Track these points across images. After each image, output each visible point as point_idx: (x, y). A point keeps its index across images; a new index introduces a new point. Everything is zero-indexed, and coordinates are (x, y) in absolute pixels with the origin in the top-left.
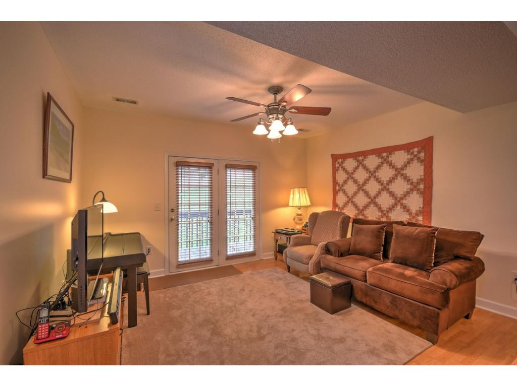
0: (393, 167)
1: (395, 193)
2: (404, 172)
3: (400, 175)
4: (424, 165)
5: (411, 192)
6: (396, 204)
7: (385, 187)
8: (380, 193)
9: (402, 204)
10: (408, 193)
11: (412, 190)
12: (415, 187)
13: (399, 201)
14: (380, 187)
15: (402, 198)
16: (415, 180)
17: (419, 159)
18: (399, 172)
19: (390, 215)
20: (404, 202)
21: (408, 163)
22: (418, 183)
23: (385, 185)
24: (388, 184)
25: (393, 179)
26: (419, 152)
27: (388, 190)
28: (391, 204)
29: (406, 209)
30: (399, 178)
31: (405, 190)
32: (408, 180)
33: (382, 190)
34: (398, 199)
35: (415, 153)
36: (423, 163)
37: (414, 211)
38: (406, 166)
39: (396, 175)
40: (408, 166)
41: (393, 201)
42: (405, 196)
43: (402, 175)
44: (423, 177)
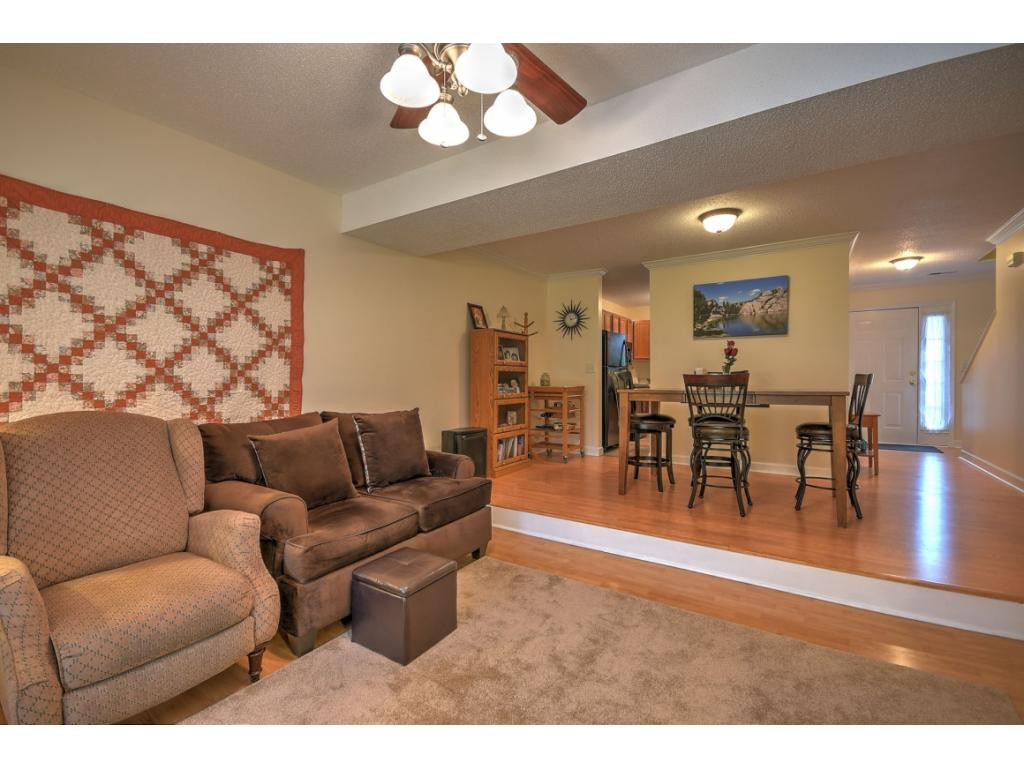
0: (227, 288)
1: (233, 354)
2: (254, 306)
3: (244, 311)
4: (292, 301)
5: (267, 353)
6: (234, 380)
7: (204, 336)
8: (186, 350)
9: (248, 380)
10: (262, 354)
11: (269, 348)
12: (275, 342)
13: (241, 374)
14: (188, 334)
15: (248, 367)
16: (275, 329)
17: (282, 285)
18: (242, 305)
19: (217, 408)
20: (253, 374)
21: (262, 288)
22: (281, 336)
23: (205, 330)
24: (212, 329)
25: (227, 317)
26: (282, 272)
27: (212, 344)
28: (220, 380)
29: (256, 389)
30: (241, 317)
31: (256, 348)
32: (262, 327)
33: (195, 342)
34: (240, 368)
35: (276, 272)
36: (289, 297)
37: (275, 395)
38: (256, 293)
39: (234, 310)
40: (261, 293)
41: (227, 373)
42: (255, 360)
43: (249, 312)
44: (289, 325)
